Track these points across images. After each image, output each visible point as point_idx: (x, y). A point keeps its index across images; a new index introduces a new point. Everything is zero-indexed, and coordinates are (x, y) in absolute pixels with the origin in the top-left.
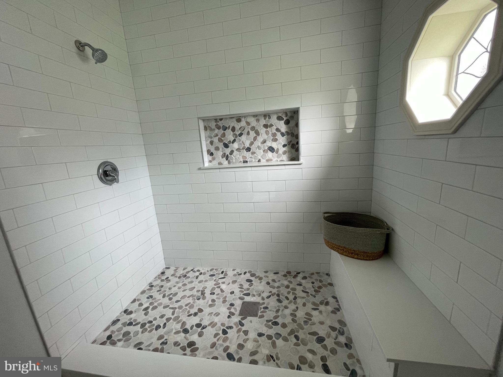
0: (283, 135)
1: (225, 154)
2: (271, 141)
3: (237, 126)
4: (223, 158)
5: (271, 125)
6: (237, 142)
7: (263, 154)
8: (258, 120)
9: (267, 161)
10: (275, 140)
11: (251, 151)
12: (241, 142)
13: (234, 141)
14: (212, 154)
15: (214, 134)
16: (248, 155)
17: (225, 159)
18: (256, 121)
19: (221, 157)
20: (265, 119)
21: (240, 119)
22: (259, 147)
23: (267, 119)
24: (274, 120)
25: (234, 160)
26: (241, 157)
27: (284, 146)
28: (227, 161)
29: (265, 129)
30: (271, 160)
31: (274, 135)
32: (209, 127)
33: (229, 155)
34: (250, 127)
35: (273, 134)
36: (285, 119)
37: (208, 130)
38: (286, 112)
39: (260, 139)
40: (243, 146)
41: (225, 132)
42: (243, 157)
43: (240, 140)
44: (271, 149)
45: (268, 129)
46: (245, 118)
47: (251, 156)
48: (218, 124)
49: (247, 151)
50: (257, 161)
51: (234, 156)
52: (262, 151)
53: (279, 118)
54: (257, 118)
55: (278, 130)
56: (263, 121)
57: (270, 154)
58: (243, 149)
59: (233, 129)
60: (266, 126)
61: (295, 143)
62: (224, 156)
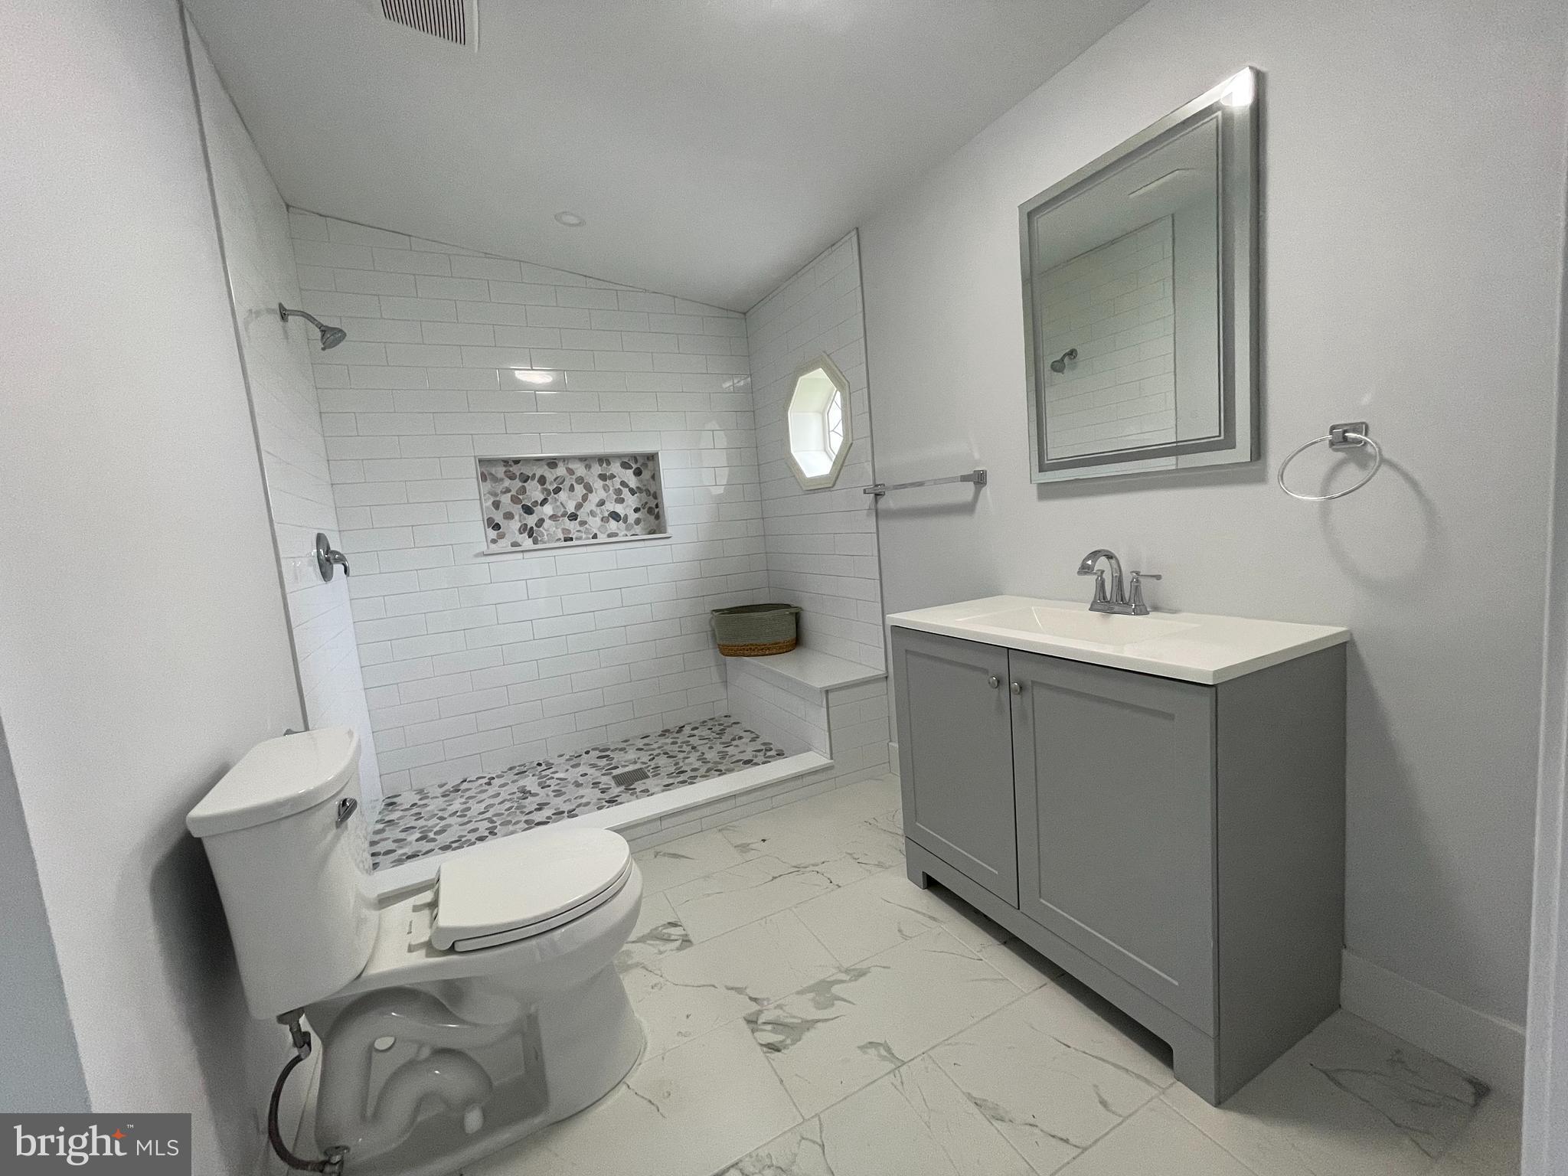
0: (632, 492)
1: (526, 525)
2: (613, 502)
3: (550, 475)
4: (521, 533)
5: (612, 476)
6: (551, 504)
7: (602, 526)
8: (588, 467)
9: (609, 536)
10: (621, 501)
11: (578, 520)
12: (558, 503)
13: (544, 502)
14: (497, 527)
15: (501, 488)
16: (572, 526)
17: (526, 535)
18: (586, 468)
19: (517, 533)
20: (601, 466)
21: (555, 463)
22: (592, 513)
23: (604, 465)
24: (616, 468)
25: (546, 537)
26: (560, 530)
27: (636, 510)
28: (531, 540)
29: (602, 483)
30: (615, 535)
31: (618, 492)
32: (491, 474)
33: (535, 528)
34: (574, 477)
35: (616, 490)
36: (634, 466)
37: (488, 481)
38: (635, 457)
39: (594, 498)
40: (563, 510)
41: (525, 484)
42: (565, 531)
43: (556, 500)
44: (615, 516)
45: (607, 483)
46: (564, 461)
47: (579, 528)
48: (511, 469)
49: (570, 520)
50: (591, 537)
51: (544, 529)
52: (598, 519)
53: (625, 466)
54: (586, 462)
55: (623, 484)
56: (597, 469)
57: (613, 525)
58: (563, 515)
59: (542, 480)
60: (603, 477)
61: (654, 506)
62: (525, 530)
